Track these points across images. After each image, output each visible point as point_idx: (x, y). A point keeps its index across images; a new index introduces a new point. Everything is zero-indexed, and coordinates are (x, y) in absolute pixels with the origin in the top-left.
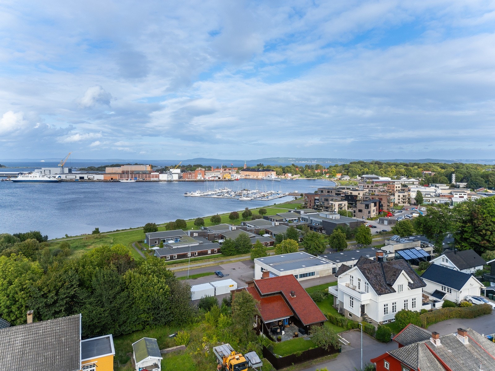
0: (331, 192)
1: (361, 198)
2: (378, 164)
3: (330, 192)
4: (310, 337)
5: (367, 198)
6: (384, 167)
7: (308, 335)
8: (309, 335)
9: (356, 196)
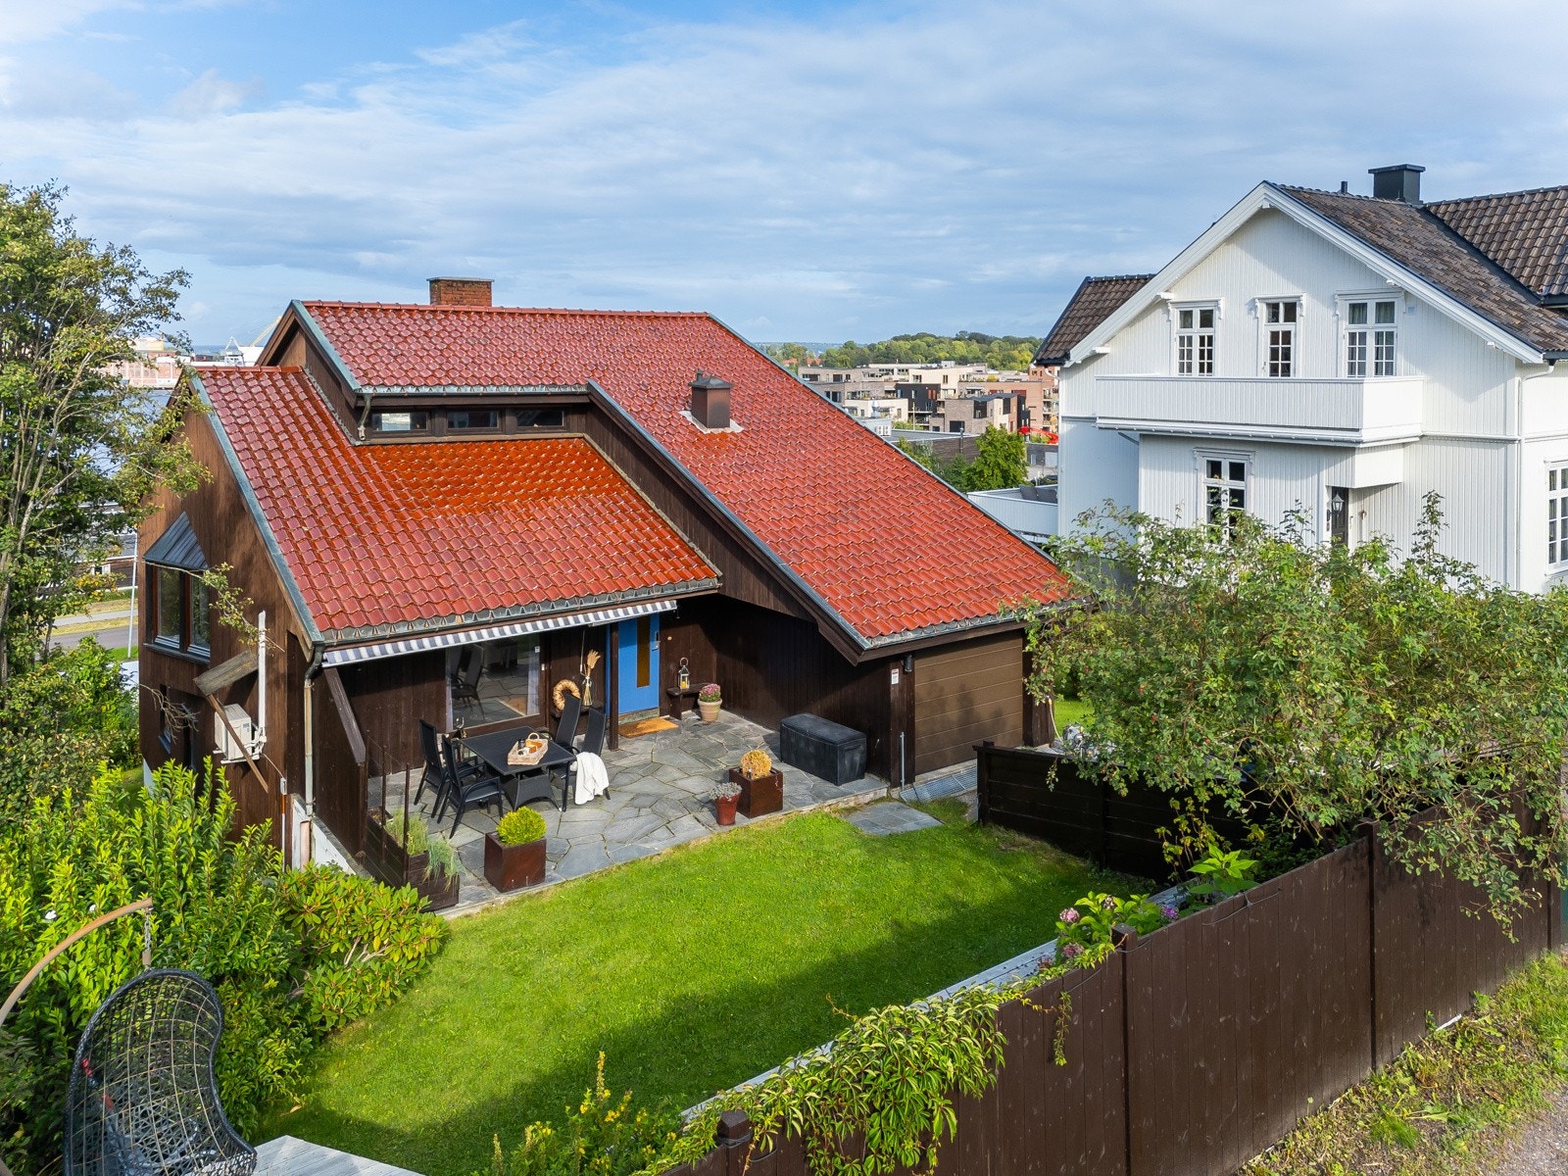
0: (848, 377)
1: (951, 392)
2: (978, 342)
3: (844, 378)
4: (918, 805)
5: (973, 391)
6: (996, 349)
7: (896, 784)
8: (910, 780)
9: (936, 388)
